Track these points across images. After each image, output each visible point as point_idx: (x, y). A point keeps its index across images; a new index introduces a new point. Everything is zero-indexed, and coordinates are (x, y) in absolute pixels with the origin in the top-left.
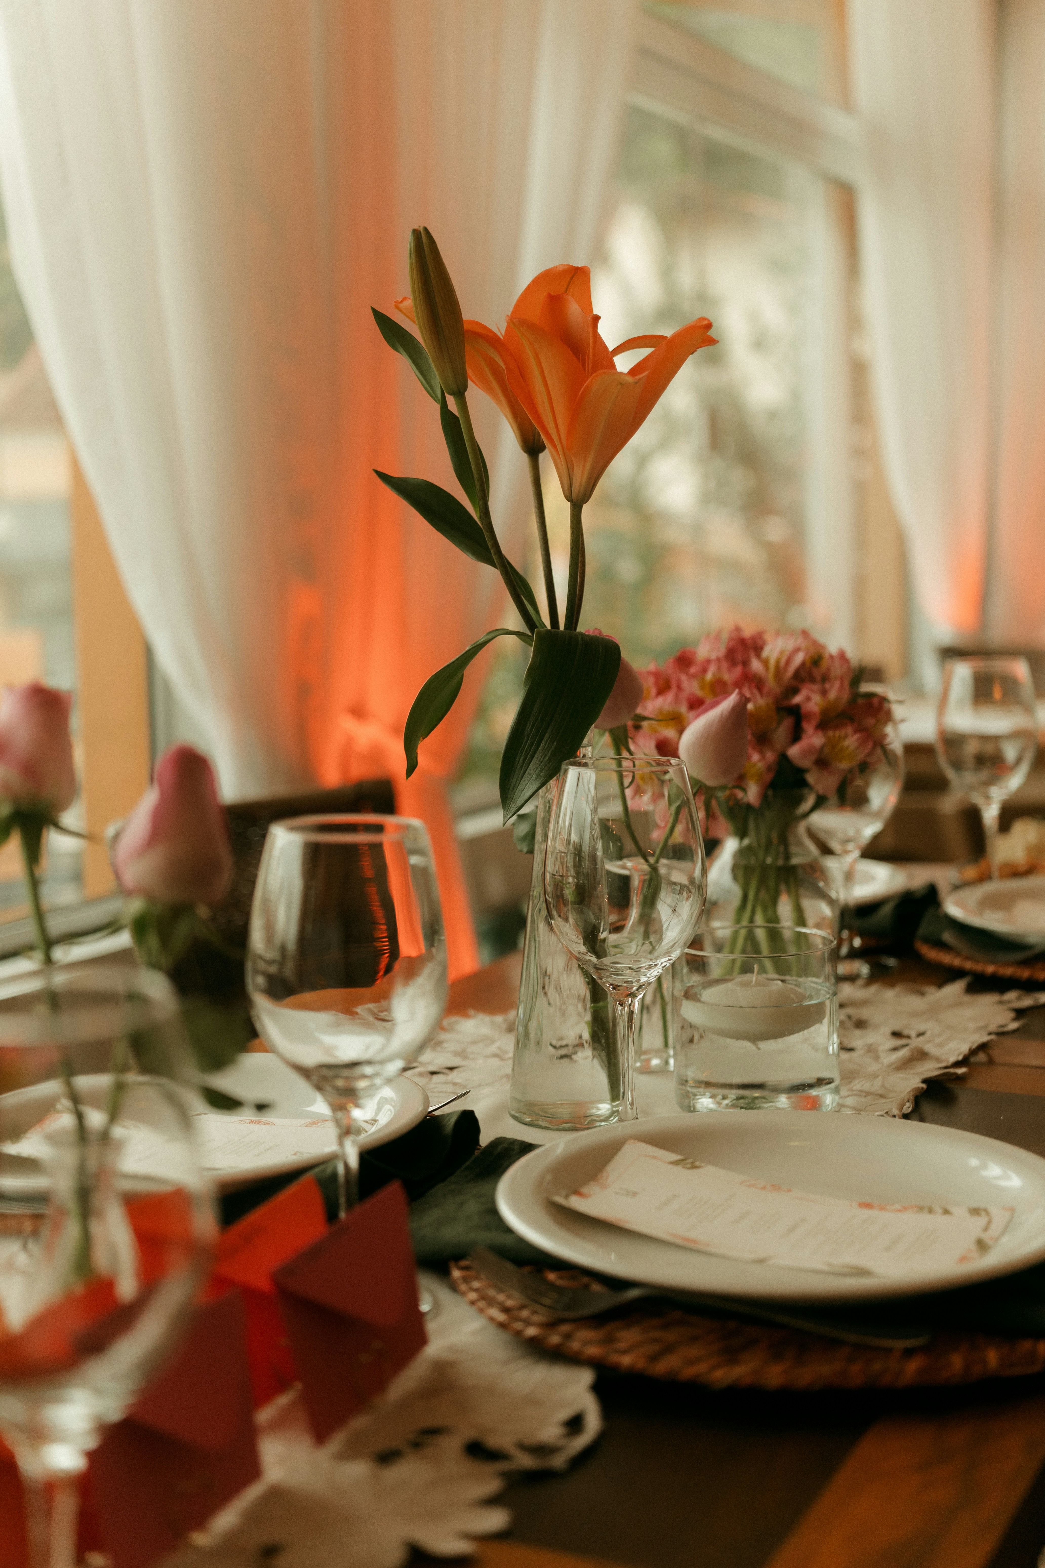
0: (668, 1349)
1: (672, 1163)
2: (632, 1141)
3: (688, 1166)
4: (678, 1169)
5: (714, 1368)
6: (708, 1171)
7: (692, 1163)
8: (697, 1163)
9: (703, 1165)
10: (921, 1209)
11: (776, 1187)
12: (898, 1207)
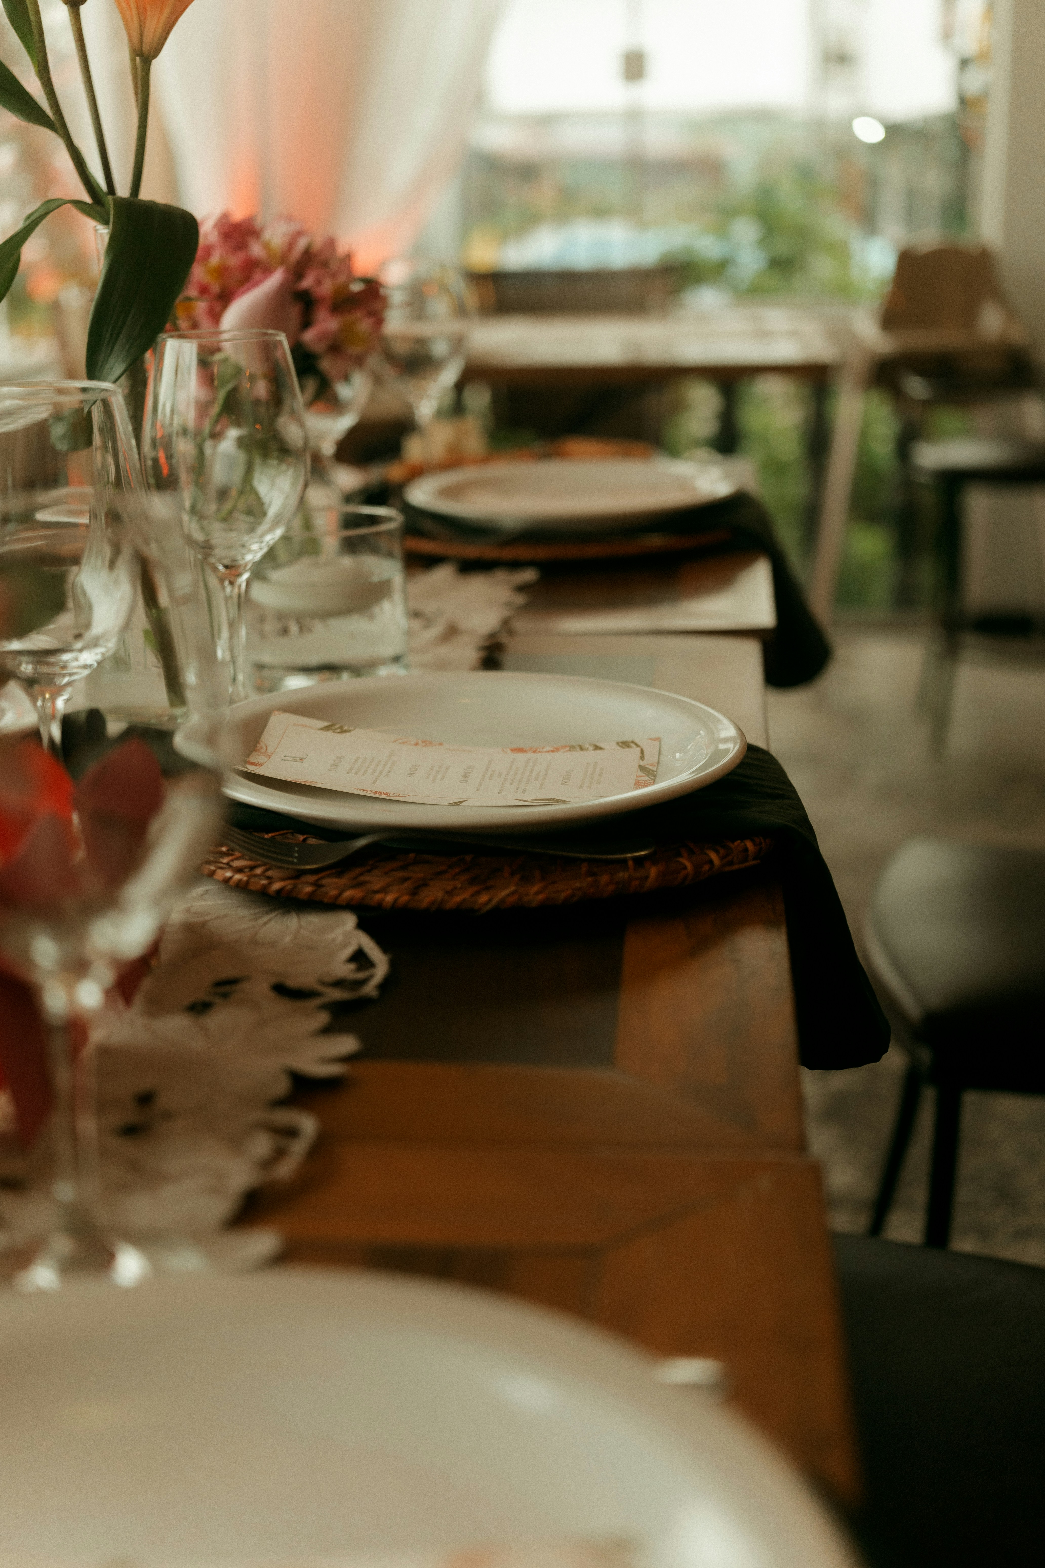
0: (423, 884)
1: (322, 729)
2: (276, 713)
3: (338, 731)
4: (329, 734)
5: (477, 893)
6: (358, 734)
7: (341, 727)
8: (346, 728)
9: (351, 728)
10: (572, 748)
11: (426, 743)
12: (548, 748)
